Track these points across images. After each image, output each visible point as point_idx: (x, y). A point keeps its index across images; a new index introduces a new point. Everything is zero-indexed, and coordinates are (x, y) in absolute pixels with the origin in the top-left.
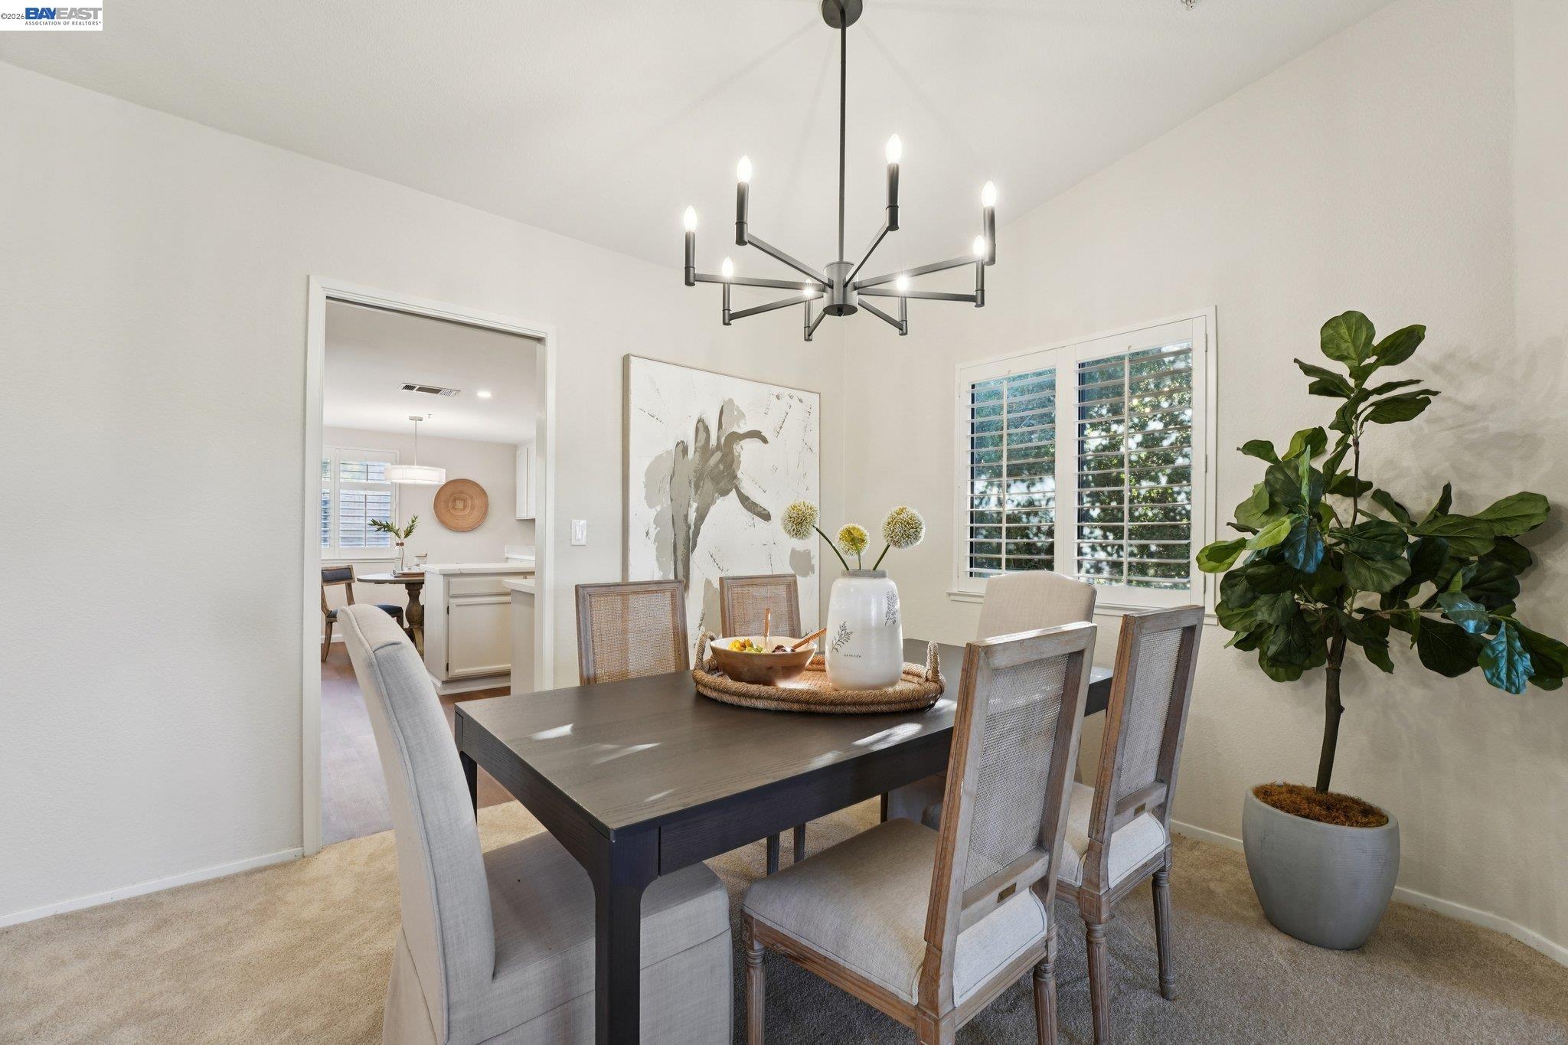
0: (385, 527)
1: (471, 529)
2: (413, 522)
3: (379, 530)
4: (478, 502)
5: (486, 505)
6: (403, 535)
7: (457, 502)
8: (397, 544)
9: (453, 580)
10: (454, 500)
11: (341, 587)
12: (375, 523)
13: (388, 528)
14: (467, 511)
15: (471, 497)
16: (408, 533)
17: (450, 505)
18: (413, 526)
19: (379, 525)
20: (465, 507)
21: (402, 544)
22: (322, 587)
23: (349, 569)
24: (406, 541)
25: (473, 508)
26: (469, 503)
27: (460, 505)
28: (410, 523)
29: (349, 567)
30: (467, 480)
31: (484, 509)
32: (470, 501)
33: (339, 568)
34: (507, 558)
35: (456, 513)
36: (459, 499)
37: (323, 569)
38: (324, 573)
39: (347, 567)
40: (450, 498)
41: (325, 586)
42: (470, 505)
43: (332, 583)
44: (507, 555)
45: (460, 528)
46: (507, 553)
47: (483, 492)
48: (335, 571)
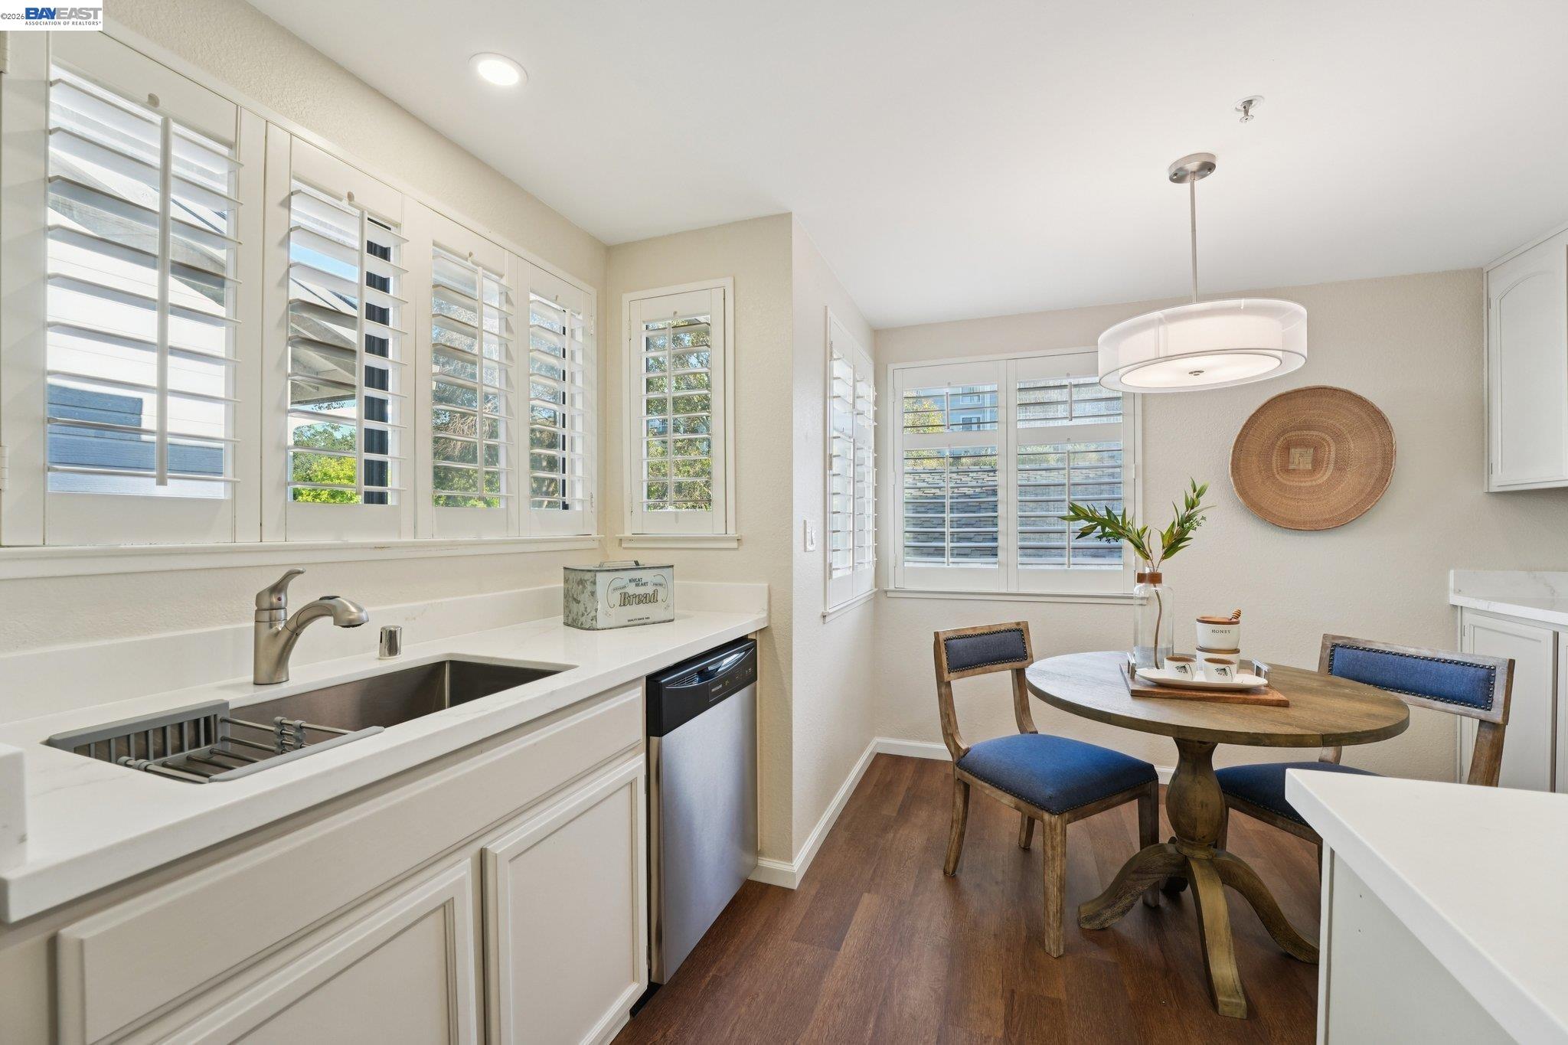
0: (1103, 523)
1: (1339, 523)
2: (1191, 505)
3: (1084, 534)
4: (1358, 448)
5: (1388, 456)
6: (1156, 546)
7: (1295, 452)
8: (1141, 578)
10: (1287, 448)
11: (1001, 679)
12: (1077, 513)
14: (1323, 477)
15: (1338, 437)
16: (1171, 548)
17: (1275, 460)
18: (1189, 518)
19: (1087, 518)
20: (1317, 464)
21: (1155, 578)
22: (943, 685)
23: (1019, 632)
24: (1165, 568)
25: (1341, 466)
26: (1331, 452)
27: (1301, 459)
28: (1182, 510)
29: (1021, 627)
30: (1325, 388)
31: (1379, 466)
32: (1333, 449)
33: (995, 630)
34: (1455, 607)
35: (1292, 482)
36: (1302, 443)
37: (951, 635)
38: (943, 647)
39: (1014, 627)
40: (1273, 444)
41: (948, 680)
42: (1333, 455)
43: (971, 671)
44: (1455, 599)
45: (1305, 523)
46: (1458, 592)
47: (1375, 418)
48: (978, 639)
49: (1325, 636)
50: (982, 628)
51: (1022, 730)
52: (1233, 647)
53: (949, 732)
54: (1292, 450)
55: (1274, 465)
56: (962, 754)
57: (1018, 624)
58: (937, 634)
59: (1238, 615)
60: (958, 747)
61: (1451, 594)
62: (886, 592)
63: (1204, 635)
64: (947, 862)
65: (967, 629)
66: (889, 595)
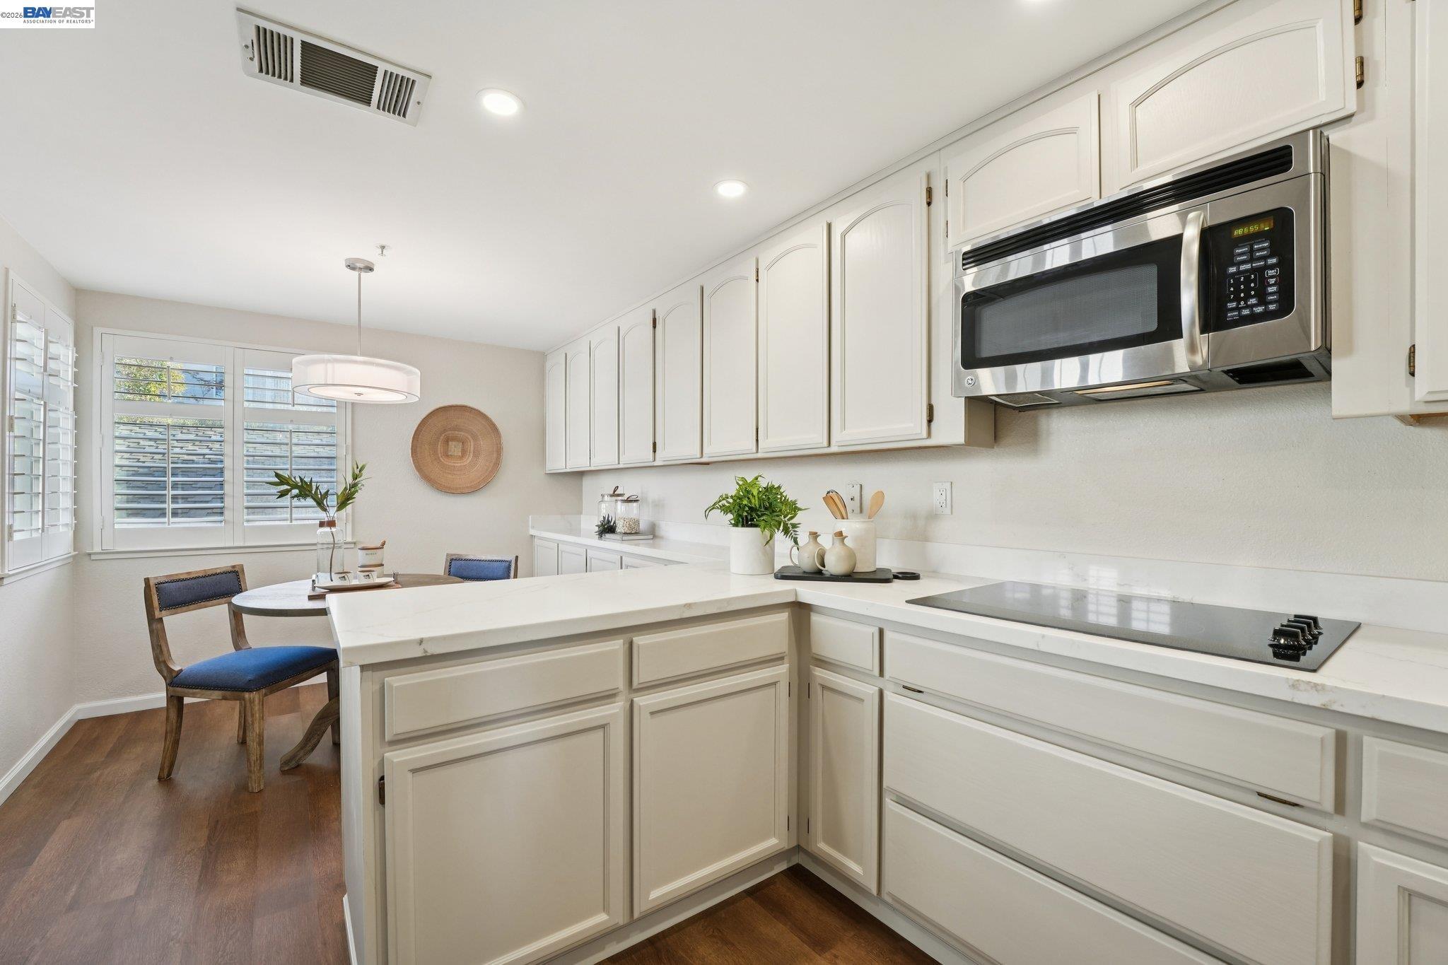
0: (295, 486)
1: (473, 489)
2: (355, 477)
3: (283, 494)
4: (485, 444)
5: (499, 450)
6: (332, 501)
7: (453, 444)
8: (322, 524)
9: (396, 681)
10: (447, 441)
12: (282, 480)
13: (305, 490)
14: (468, 459)
15: (475, 438)
16: (343, 503)
17: (440, 448)
18: (354, 485)
19: (288, 484)
20: (464, 452)
21: (331, 524)
22: (154, 622)
23: (235, 574)
24: (338, 517)
25: (477, 454)
26: (471, 446)
27: (455, 448)
28: (350, 480)
29: (236, 569)
30: (466, 407)
31: (495, 455)
32: (472, 444)
33: (210, 573)
34: (532, 536)
35: (450, 463)
36: (455, 439)
37: (162, 580)
38: (154, 591)
39: (231, 569)
40: (438, 438)
41: (160, 616)
42: (472, 449)
43: (184, 608)
44: (532, 532)
45: (457, 489)
46: (533, 527)
47: (494, 429)
48: (193, 581)
49: (447, 555)
50: (197, 572)
51: (237, 647)
52: (379, 563)
53: (161, 660)
54: (450, 443)
55: (439, 451)
56: (174, 675)
57: (234, 567)
58: (147, 581)
59: (384, 544)
60: (171, 670)
61: (530, 529)
62: (90, 554)
63: (362, 558)
64: (162, 769)
65: (181, 574)
66: (93, 557)
